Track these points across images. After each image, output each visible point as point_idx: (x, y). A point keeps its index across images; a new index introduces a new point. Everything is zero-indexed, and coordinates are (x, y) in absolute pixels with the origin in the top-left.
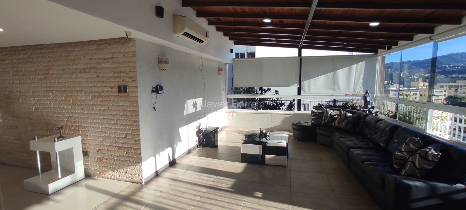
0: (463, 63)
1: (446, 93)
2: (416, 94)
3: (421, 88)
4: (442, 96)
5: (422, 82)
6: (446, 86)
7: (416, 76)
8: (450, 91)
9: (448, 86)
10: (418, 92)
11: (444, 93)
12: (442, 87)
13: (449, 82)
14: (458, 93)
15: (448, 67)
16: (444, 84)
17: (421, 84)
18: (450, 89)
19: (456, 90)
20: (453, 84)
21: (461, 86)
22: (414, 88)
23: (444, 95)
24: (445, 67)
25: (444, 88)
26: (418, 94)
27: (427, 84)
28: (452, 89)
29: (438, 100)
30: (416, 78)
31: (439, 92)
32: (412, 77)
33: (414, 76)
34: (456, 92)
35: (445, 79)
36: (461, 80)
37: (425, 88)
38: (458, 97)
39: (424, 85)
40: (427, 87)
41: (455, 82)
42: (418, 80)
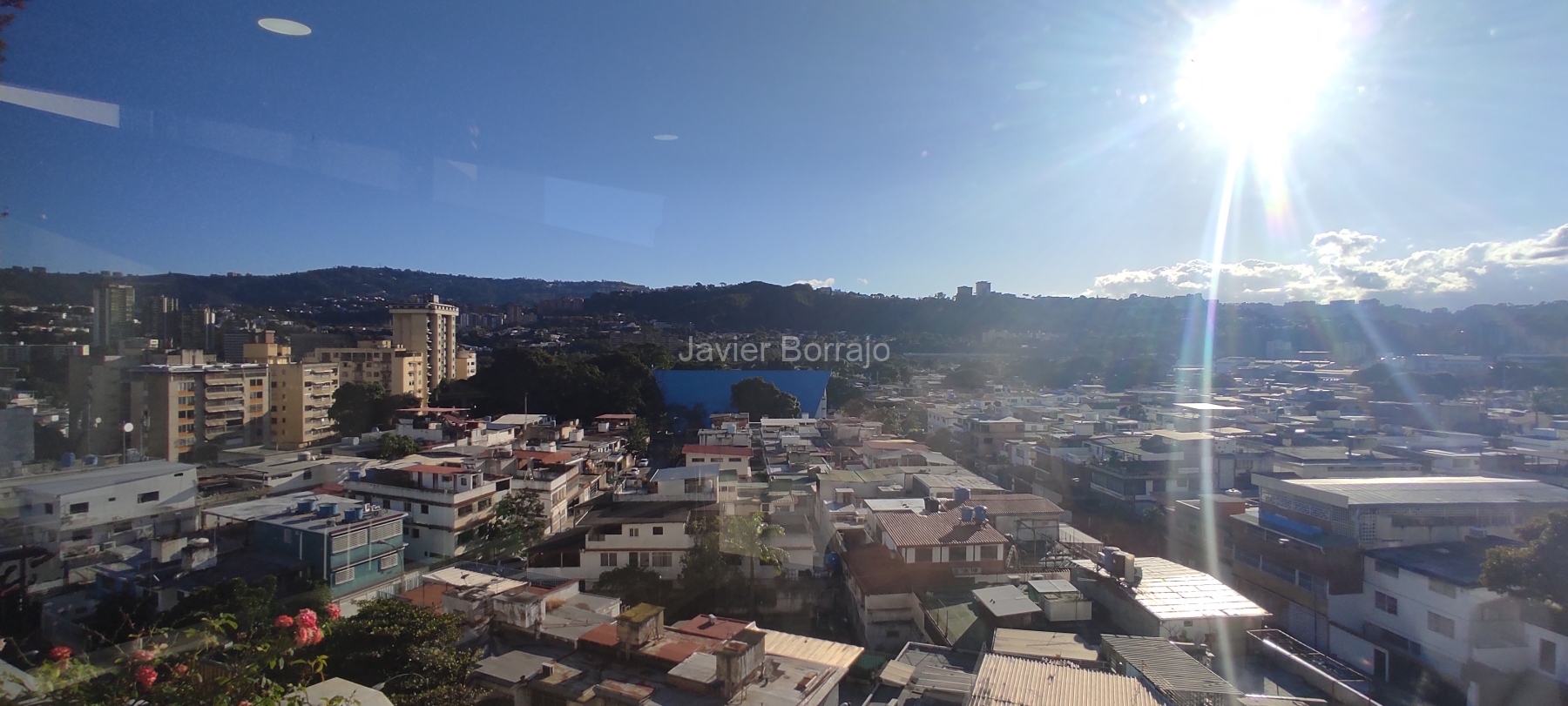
0: (369, 294)
1: (337, 378)
2: (260, 382)
3: (272, 362)
4: (329, 384)
5: (275, 342)
6: (336, 355)
7: (259, 326)
8: (346, 369)
9: (340, 355)
10: (264, 375)
11: (333, 377)
12: (326, 359)
13: (342, 346)
14: (365, 375)
15: (337, 303)
16: (332, 351)
17: (272, 350)
18: (345, 365)
19: (359, 368)
20: (352, 351)
21: (369, 355)
22: (253, 363)
23: (333, 383)
24: (330, 303)
25: (331, 362)
26: (265, 379)
27: (287, 350)
28: (350, 363)
29: (320, 397)
30: (258, 331)
31: (322, 374)
32: (248, 328)
33: (251, 325)
34: (358, 374)
35: (332, 336)
36: (366, 339)
37: (285, 362)
38: (366, 386)
39: (279, 354)
40: (288, 359)
41: (355, 346)
42: (263, 340)
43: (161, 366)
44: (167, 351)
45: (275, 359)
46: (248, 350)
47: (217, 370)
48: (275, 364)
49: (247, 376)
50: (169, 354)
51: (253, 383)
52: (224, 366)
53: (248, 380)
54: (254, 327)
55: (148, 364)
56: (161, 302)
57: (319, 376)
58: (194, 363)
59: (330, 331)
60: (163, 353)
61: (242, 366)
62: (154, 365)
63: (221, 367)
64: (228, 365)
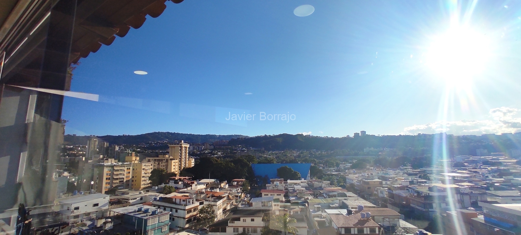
0: (162, 140)
1: (152, 167)
2: (130, 169)
3: (133, 162)
4: (150, 169)
5: (135, 156)
6: (152, 160)
7: (130, 151)
8: (155, 164)
9: (153, 160)
10: (131, 166)
11: (151, 167)
12: (149, 161)
13: (154, 157)
14: (160, 166)
15: (153, 143)
16: (151, 158)
17: (134, 158)
18: (155, 163)
19: (159, 164)
20: (157, 158)
21: (162, 160)
22: (128, 162)
23: (151, 169)
24: (151, 143)
25: (150, 162)
26: (131, 168)
27: (138, 158)
28: (156, 162)
29: (147, 173)
30: (130, 152)
31: (148, 166)
32: (127, 151)
33: (128, 150)
34: (158, 166)
35: (151, 154)
36: (161, 155)
37: (137, 162)
38: (160, 170)
39: (136, 160)
40: (138, 161)
41: (158, 157)
42: (131, 155)
43: (102, 164)
44: (105, 159)
45: (134, 161)
46: (127, 158)
47: (118, 165)
48: (134, 163)
49: (126, 166)
50: (105, 160)
51: (127, 169)
52: (120, 163)
53: (126, 168)
54: (129, 151)
55: (99, 163)
56: (104, 144)
57: (147, 166)
58: (111, 163)
59: (151, 152)
60: (104, 159)
61: (125, 163)
62: (101, 163)
63: (119, 164)
64: (121, 163)
